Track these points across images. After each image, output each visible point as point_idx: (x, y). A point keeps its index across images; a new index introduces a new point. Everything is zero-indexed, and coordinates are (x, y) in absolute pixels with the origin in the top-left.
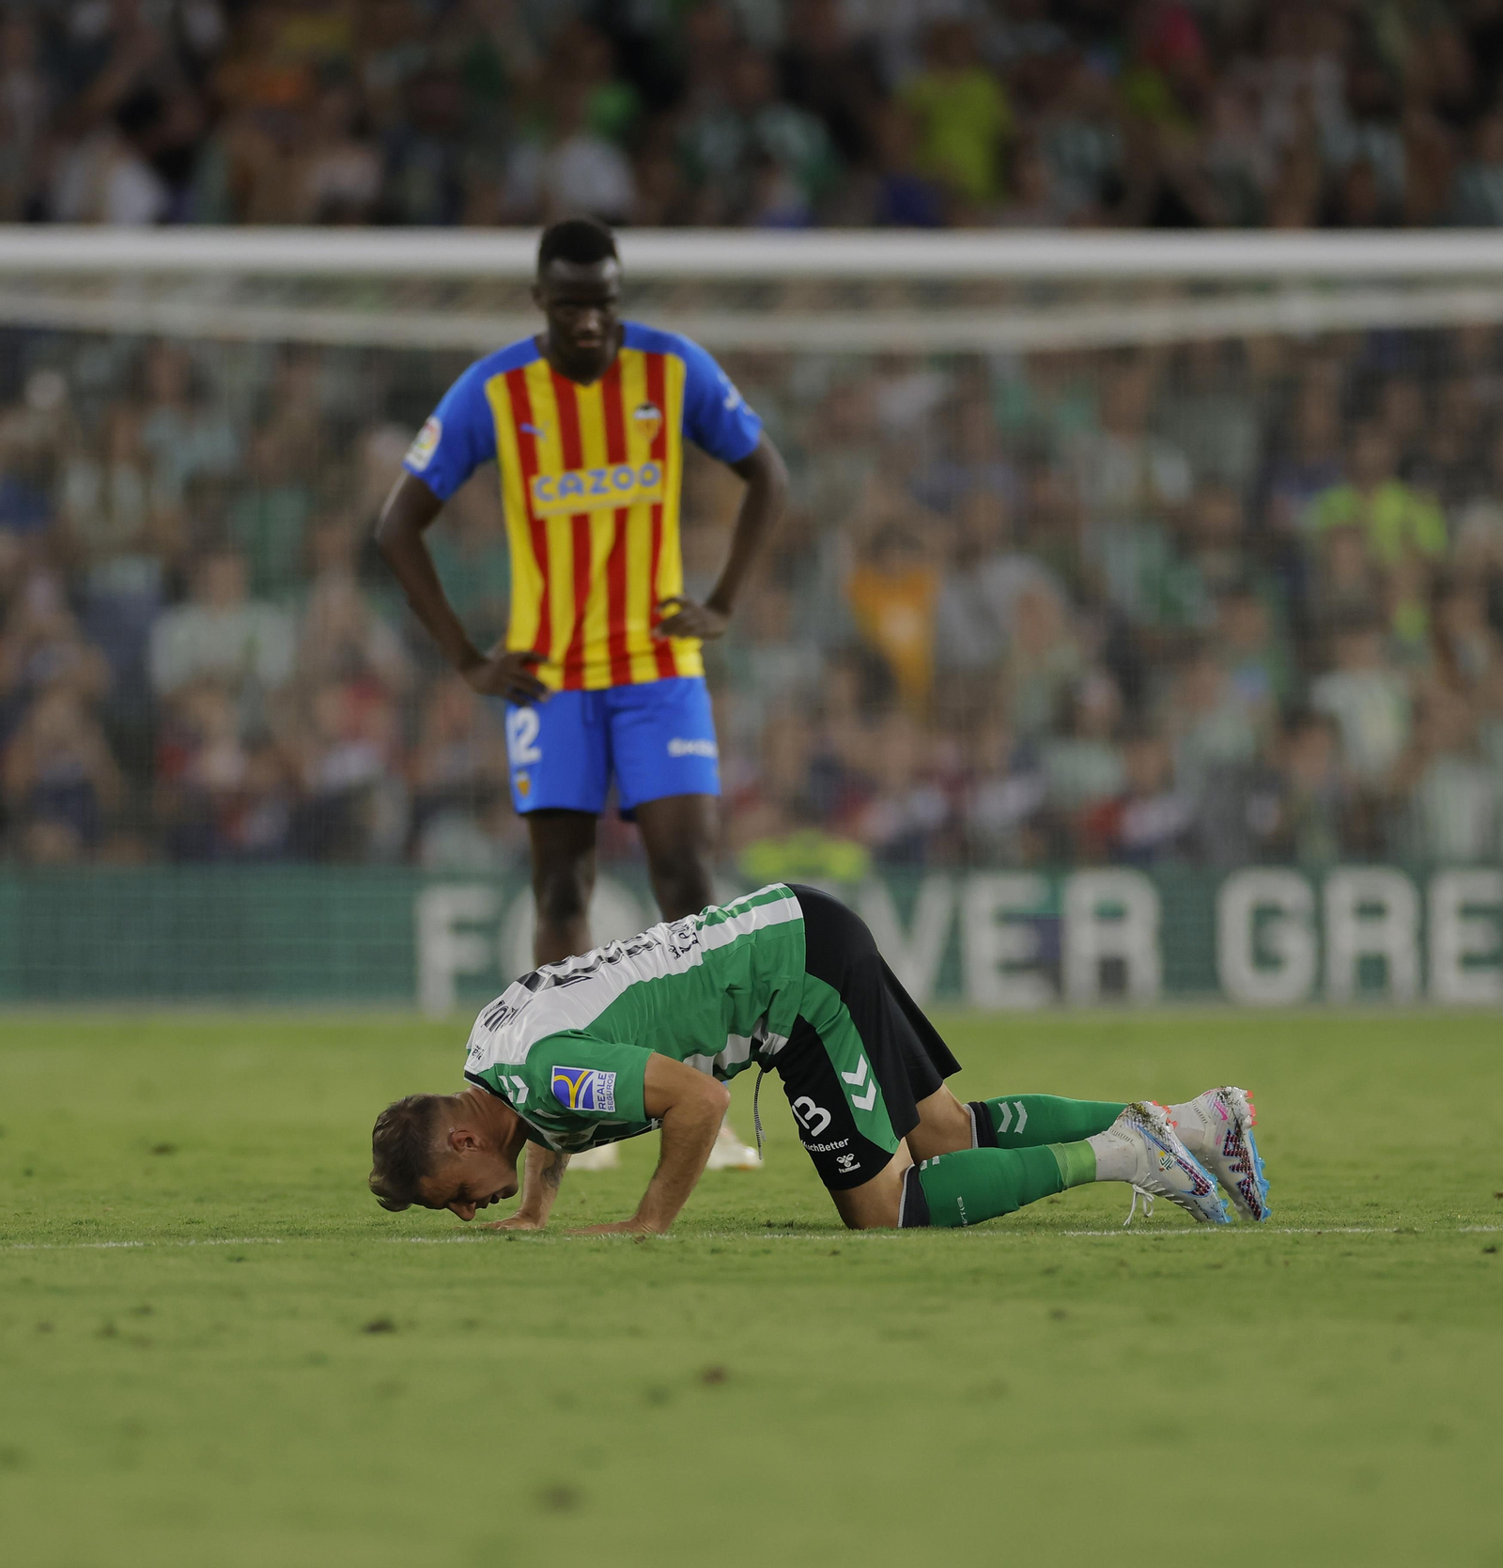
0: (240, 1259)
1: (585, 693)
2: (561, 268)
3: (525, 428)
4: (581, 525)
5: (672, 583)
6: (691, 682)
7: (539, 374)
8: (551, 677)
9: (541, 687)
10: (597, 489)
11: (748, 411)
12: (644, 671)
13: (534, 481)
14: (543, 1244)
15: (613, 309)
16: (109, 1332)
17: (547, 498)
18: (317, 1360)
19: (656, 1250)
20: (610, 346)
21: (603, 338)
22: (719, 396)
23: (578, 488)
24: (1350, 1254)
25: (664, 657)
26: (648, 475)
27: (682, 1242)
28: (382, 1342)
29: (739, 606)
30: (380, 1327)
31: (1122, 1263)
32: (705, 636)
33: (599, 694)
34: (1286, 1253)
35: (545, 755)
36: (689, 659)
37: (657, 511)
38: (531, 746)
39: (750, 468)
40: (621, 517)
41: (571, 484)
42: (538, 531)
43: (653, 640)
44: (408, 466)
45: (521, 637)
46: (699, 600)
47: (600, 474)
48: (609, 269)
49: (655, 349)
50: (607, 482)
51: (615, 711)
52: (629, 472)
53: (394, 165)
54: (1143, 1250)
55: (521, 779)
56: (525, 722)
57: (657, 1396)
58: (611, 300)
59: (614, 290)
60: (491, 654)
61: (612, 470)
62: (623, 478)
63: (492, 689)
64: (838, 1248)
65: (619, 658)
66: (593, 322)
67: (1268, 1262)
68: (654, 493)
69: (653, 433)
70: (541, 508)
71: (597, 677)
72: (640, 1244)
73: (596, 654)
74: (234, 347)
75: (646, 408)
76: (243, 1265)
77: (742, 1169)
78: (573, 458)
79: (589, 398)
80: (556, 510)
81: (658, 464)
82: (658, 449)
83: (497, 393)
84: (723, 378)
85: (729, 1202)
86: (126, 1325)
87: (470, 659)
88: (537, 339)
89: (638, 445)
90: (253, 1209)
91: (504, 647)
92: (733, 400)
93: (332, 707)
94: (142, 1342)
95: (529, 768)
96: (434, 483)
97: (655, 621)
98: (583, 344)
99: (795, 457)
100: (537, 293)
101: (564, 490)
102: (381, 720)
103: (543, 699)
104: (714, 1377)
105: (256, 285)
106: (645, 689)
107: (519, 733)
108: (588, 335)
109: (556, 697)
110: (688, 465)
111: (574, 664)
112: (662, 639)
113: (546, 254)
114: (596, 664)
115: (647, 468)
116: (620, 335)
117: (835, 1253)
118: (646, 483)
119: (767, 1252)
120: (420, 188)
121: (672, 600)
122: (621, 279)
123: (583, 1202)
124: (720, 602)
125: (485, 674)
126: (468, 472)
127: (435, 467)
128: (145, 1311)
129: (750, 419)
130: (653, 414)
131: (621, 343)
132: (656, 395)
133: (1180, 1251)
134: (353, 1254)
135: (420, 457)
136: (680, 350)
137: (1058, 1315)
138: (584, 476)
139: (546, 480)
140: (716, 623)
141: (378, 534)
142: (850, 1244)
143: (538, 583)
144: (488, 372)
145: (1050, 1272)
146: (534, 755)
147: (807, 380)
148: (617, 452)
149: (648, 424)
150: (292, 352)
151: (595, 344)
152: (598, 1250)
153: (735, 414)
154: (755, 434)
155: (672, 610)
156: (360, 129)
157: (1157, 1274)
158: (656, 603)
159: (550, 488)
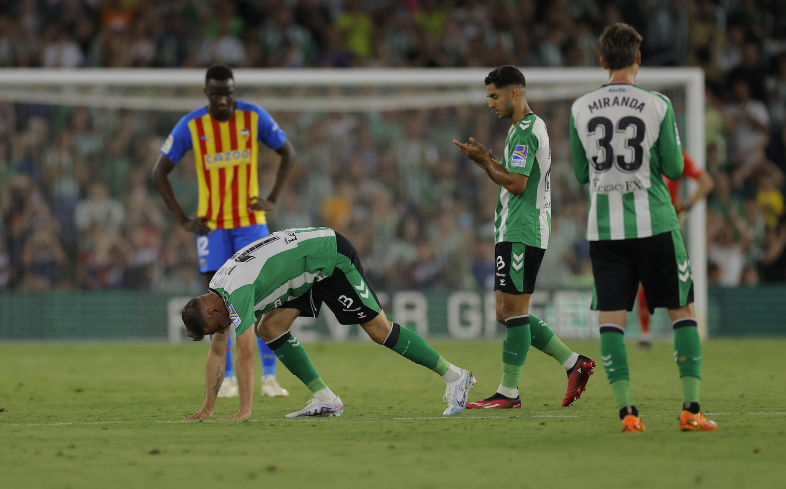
0: (106, 429)
1: (224, 230)
2: (213, 82)
3: (202, 138)
4: (222, 172)
5: (255, 192)
6: (261, 226)
7: (207, 119)
8: (212, 226)
9: (209, 229)
10: (227, 159)
11: (281, 131)
12: (245, 223)
13: (206, 156)
14: (212, 423)
15: (231, 96)
16: (60, 454)
17: (210, 162)
18: (133, 464)
19: (251, 425)
20: (231, 108)
21: (228, 106)
22: (270, 126)
23: (221, 159)
24: (493, 425)
25: (252, 218)
26: (245, 154)
27: (260, 422)
28: (155, 458)
29: (280, 200)
30: (155, 452)
31: (414, 429)
32: (267, 210)
33: (229, 231)
34: (471, 425)
35: (211, 253)
36: (261, 218)
37: (249, 167)
38: (206, 249)
39: (282, 151)
40: (236, 169)
41: (218, 157)
42: (207, 174)
43: (248, 212)
44: (162, 152)
45: (202, 212)
46: (265, 197)
47: (228, 154)
48: (230, 82)
49: (247, 110)
50: (231, 156)
51: (235, 237)
52: (239, 153)
53: (160, 46)
54: (422, 424)
55: (202, 261)
56: (203, 241)
57: (252, 476)
58: (231, 93)
59: (232, 89)
60: (192, 218)
61: (232, 152)
62: (237, 155)
63: (192, 230)
64: (315, 424)
65: (236, 218)
66: (224, 101)
67: (465, 428)
68: (247, 160)
69: (247, 139)
70: (208, 166)
71: (229, 225)
72: (246, 423)
73: (228, 217)
74: (103, 110)
75: (244, 130)
76: (107, 430)
77: (281, 396)
78: (219, 148)
79: (224, 127)
80: (213, 167)
81: (249, 150)
82: (249, 145)
83: (192, 126)
84: (272, 120)
85: (277, 408)
86: (66, 452)
87: (184, 220)
88: (206, 107)
89: (241, 143)
90: (110, 411)
91: (196, 215)
92: (276, 127)
93: (139, 236)
94: (72, 458)
95: (205, 257)
96: (171, 158)
97: (249, 205)
98: (221, 108)
99: (300, 147)
100: (205, 90)
101: (216, 160)
102: (155, 240)
103: (210, 233)
104: (272, 469)
105: (112, 89)
106: (246, 229)
107: (202, 245)
108: (222, 105)
109: (215, 231)
110: (260, 151)
111: (220, 221)
112: (251, 211)
113: (209, 77)
114: (228, 220)
115: (244, 152)
116: (236, 106)
117: (314, 426)
118: (245, 157)
119: (290, 425)
120: (169, 53)
121: (255, 198)
122: (234, 86)
123: (226, 408)
124: (272, 198)
125: (189, 225)
126: (183, 154)
127: (171, 153)
128: (73, 447)
129: (282, 134)
130: (247, 133)
131: (235, 108)
132: (248, 126)
133: (434, 425)
134: (145, 427)
135: (166, 149)
136: (256, 110)
137: (392, 447)
138: (223, 155)
139: (210, 156)
140: (271, 206)
141: (152, 176)
142: (319, 423)
143: (207, 193)
144: (189, 119)
145: (389, 432)
146: (207, 253)
147: (305, 121)
148: (234, 146)
149: (245, 136)
150: (123, 112)
151: (225, 108)
152: (231, 425)
153: (276, 132)
154: (284, 139)
155: (255, 201)
156: (148, 34)
157: (426, 433)
158: (249, 199)
159: (211, 159)
